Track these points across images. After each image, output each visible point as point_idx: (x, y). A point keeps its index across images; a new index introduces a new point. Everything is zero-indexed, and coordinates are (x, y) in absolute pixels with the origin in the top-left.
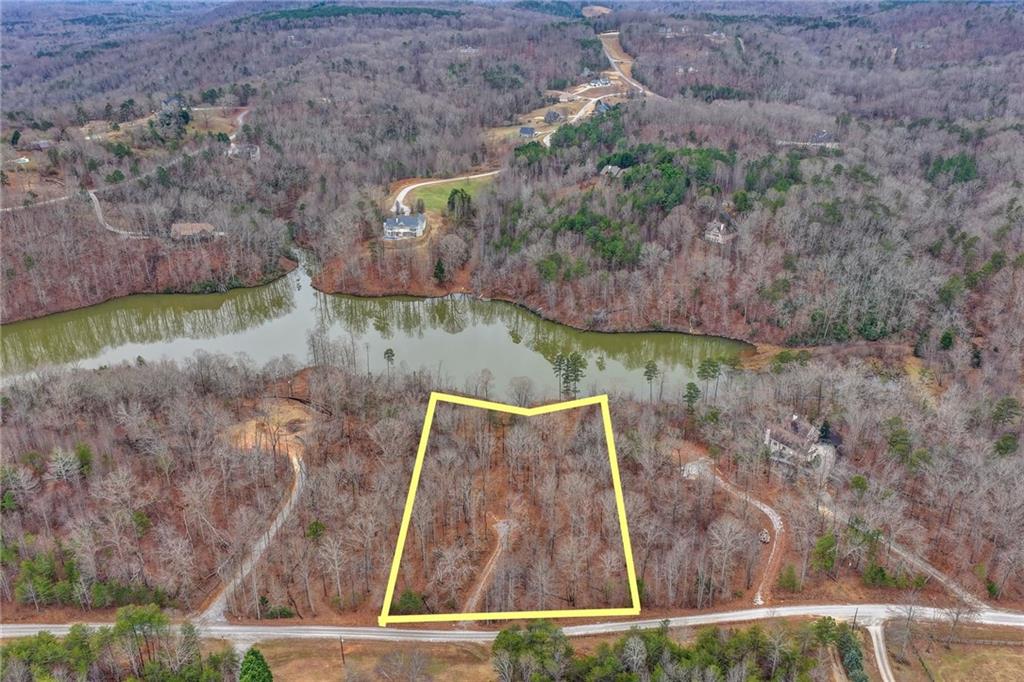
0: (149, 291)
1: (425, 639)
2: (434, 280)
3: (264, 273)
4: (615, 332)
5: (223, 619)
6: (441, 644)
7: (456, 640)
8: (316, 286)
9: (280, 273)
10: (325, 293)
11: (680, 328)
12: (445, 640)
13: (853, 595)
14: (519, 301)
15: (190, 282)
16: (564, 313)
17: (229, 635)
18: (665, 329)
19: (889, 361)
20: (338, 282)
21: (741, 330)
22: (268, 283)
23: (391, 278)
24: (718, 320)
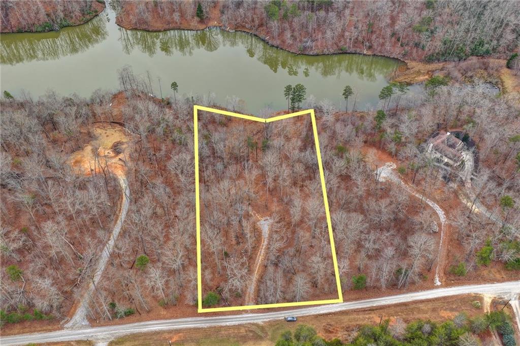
0: (7, 31)
1: (223, 324)
2: (196, 19)
3: (83, 14)
4: (318, 55)
5: (86, 322)
6: (234, 327)
7: (244, 322)
8: (119, 23)
9: (94, 14)
10: (126, 29)
11: (358, 50)
12: (237, 323)
13: (498, 276)
14: (252, 32)
15: (34, 24)
16: (284, 42)
17: (92, 336)
18: (349, 51)
19: (491, 72)
20: (134, 21)
21: (397, 52)
22: (87, 22)
23: (168, 17)
24: (383, 45)
